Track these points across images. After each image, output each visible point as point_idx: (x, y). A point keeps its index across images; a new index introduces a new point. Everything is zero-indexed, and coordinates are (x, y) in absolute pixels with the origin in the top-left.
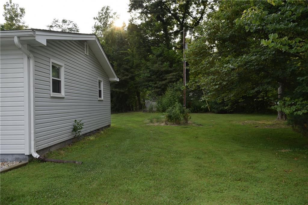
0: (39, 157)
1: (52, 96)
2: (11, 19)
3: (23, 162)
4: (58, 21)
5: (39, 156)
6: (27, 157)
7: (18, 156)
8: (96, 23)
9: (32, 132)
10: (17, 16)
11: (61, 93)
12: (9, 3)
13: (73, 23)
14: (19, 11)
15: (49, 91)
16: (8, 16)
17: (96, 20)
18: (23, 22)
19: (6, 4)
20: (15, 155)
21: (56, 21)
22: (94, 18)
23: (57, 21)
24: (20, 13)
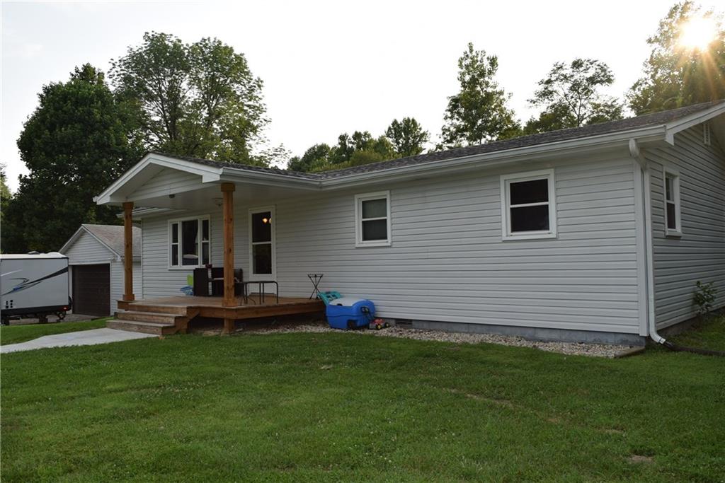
0: (665, 343)
1: (667, 234)
2: (474, 82)
3: (635, 349)
4: (564, 68)
5: (664, 340)
6: (643, 341)
7: (625, 337)
8: (653, 51)
9: (652, 297)
10: (482, 74)
11: (675, 228)
12: (469, 53)
13: (597, 63)
14: (487, 64)
15: (663, 225)
16: (467, 78)
17: (655, 43)
18: (493, 84)
19: (463, 56)
20: (621, 336)
21: (559, 68)
22: (650, 41)
23: (561, 67)
24: (489, 67)
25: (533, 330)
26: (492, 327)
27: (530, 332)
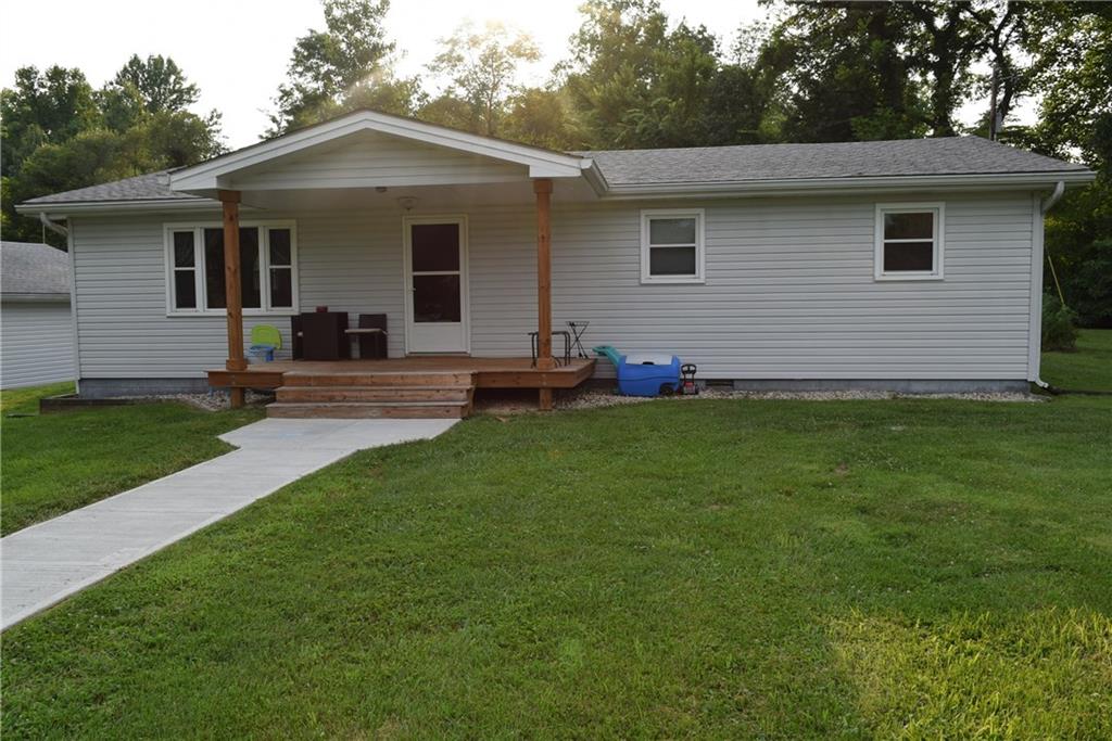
0: (1049, 386)
7: (1011, 384)
25: (906, 383)
26: (852, 383)
27: (903, 384)
